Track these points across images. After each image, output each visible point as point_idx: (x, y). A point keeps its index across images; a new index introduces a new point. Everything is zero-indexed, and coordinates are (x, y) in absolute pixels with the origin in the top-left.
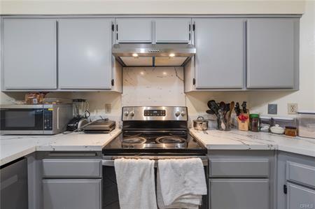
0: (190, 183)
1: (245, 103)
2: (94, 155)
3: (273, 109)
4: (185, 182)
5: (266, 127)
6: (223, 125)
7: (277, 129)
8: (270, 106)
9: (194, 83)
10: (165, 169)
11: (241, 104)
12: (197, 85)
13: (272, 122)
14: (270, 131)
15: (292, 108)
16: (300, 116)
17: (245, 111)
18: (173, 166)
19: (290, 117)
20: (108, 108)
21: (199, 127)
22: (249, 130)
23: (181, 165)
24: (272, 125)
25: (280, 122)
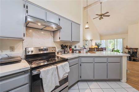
0: (66, 69)
1: (71, 45)
2: (24, 73)
3: (75, 47)
4: (65, 70)
5: (75, 52)
6: (66, 52)
7: (77, 52)
8: (75, 46)
9: (60, 39)
10: (60, 68)
11: (70, 46)
12: (60, 40)
13: (76, 50)
14: (76, 52)
15: (79, 46)
16: (80, 48)
17: (71, 48)
18: (62, 66)
19: (79, 49)
20: (12, 49)
21: (59, 53)
22: (72, 53)
23: (64, 65)
24: (76, 51)
25: (77, 50)
